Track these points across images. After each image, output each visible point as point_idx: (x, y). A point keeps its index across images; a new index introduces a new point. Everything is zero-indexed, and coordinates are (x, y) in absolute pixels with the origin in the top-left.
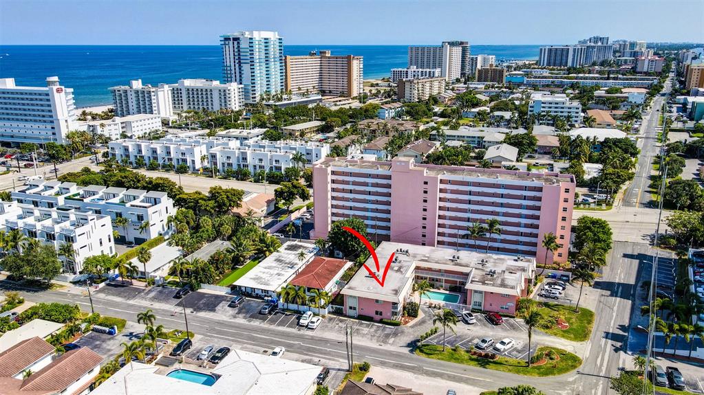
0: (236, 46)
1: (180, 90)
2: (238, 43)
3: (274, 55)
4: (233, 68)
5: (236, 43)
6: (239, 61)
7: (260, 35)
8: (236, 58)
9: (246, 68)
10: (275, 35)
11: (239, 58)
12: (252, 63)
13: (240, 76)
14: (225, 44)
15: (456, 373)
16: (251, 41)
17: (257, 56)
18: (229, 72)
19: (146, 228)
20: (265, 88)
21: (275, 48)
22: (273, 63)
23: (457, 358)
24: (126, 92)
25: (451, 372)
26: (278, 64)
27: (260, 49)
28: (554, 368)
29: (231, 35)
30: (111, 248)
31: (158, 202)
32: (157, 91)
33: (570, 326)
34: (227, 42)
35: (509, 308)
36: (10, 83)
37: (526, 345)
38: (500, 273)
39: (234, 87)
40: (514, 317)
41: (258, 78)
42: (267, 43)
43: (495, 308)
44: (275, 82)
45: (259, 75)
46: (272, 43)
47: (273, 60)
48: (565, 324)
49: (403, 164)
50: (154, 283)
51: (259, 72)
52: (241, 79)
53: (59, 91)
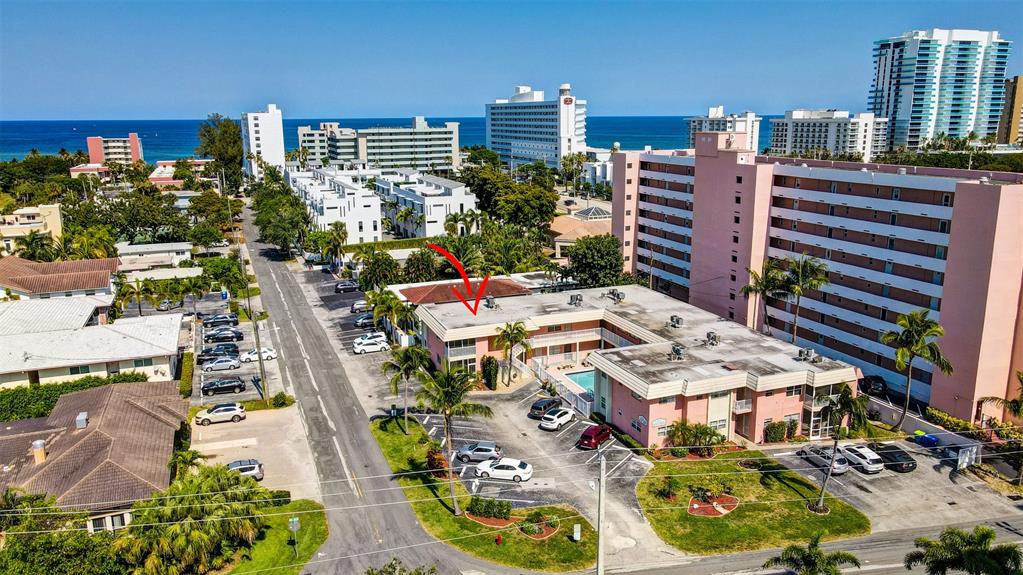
0: (896, 56)
1: (787, 125)
2: (902, 50)
3: (983, 72)
4: (886, 94)
5: (897, 50)
6: (898, 82)
7: (950, 35)
8: (894, 75)
9: (907, 92)
10: (991, 37)
11: (899, 76)
12: (921, 83)
13: (895, 106)
14: (881, 55)
15: (347, 462)
16: (926, 47)
17: (936, 71)
18: (879, 100)
19: (421, 223)
20: (945, 129)
21: (985, 60)
22: (976, 87)
23: (401, 450)
24: (701, 123)
25: (346, 458)
26: (989, 89)
27: (945, 60)
28: (494, 545)
29: (893, 39)
30: (376, 238)
31: (448, 193)
32: (735, 121)
33: (726, 516)
34: (884, 51)
35: (642, 429)
36: (538, 97)
37: (547, 492)
38: (700, 362)
39: (866, 121)
40: (637, 452)
41: (931, 111)
42: (965, 49)
43: (623, 422)
44: (975, 119)
45: (935, 106)
46: (982, 50)
47: (977, 81)
48: (719, 508)
49: (709, 140)
50: (351, 276)
51: (936, 99)
52: (895, 112)
53: (568, 102)
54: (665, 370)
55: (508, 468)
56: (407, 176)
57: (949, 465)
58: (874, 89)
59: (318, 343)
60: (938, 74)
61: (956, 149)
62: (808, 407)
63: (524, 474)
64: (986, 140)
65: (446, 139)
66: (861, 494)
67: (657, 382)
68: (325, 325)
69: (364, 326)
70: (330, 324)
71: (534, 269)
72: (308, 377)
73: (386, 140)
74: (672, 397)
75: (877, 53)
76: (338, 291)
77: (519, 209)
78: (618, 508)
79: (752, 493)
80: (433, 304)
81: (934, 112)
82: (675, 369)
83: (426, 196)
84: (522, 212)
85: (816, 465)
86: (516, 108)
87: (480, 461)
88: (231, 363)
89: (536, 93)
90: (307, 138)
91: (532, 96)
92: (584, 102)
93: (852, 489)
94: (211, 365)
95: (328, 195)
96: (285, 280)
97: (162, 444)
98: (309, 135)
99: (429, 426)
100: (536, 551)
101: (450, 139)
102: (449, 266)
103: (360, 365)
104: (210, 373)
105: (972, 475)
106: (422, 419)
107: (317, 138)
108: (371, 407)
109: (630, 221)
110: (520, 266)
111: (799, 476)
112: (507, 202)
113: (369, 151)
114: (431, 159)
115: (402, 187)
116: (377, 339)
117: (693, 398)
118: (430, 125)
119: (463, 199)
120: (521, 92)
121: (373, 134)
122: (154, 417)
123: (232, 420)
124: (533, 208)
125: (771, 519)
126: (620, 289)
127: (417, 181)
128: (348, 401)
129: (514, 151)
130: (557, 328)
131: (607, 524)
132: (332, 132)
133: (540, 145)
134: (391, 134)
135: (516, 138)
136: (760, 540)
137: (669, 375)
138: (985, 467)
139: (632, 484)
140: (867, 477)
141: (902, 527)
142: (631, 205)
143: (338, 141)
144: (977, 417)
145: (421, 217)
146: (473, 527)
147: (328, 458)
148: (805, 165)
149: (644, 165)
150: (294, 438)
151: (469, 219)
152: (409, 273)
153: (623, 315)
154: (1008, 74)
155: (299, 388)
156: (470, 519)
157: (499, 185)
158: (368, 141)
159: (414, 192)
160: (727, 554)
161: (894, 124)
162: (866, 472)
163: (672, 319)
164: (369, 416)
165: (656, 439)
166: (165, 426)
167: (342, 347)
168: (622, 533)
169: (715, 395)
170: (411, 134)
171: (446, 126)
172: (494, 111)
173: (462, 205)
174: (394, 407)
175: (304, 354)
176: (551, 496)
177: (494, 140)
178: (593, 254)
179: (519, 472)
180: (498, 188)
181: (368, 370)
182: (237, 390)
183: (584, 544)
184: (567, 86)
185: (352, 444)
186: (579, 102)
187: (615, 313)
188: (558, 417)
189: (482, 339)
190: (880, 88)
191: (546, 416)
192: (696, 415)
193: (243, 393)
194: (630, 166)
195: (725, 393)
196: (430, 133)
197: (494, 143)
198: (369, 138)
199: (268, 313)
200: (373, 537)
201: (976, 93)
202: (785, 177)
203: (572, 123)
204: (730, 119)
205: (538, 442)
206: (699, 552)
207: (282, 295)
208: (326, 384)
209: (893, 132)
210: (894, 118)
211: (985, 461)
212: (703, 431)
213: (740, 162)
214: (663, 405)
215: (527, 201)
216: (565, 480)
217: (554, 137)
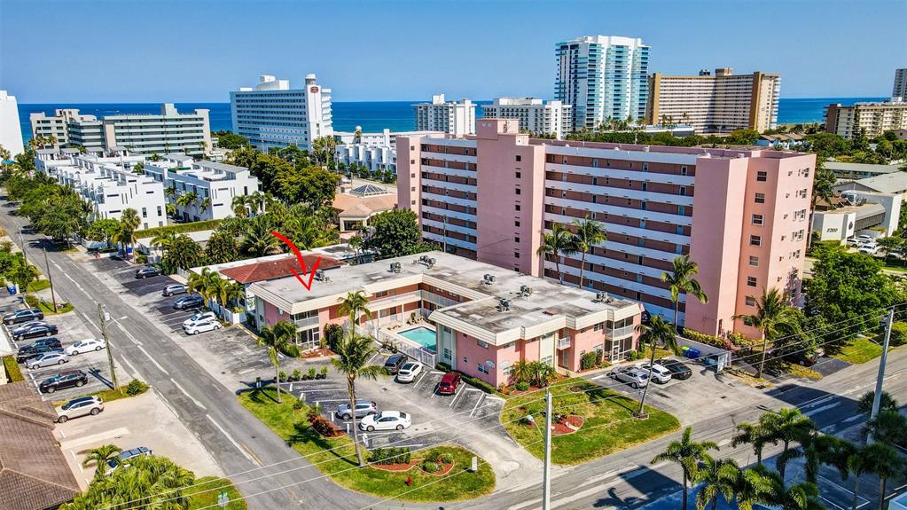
0: (573, 56)
1: (495, 110)
2: (577, 51)
3: (633, 70)
4: (567, 85)
5: (573, 51)
6: (576, 76)
7: (610, 40)
8: (573, 71)
9: (583, 84)
10: (636, 43)
11: (576, 71)
12: (592, 77)
13: (575, 95)
14: (561, 54)
15: (233, 436)
16: (593, 48)
17: (601, 68)
18: (562, 91)
19: (207, 206)
20: (610, 113)
21: (634, 60)
22: (629, 81)
23: (280, 418)
24: (426, 109)
25: (229, 433)
26: (638, 83)
27: (607, 59)
28: (405, 486)
29: (569, 42)
30: (161, 223)
31: (231, 177)
32: (456, 107)
33: (578, 433)
34: (563, 52)
35: (490, 373)
36: (284, 86)
37: (429, 435)
38: (524, 311)
39: (556, 107)
40: (489, 391)
41: (600, 100)
42: (620, 52)
43: (470, 368)
44: (630, 107)
45: (603, 95)
46: (631, 53)
47: (629, 76)
48: (571, 427)
49: (489, 125)
50: (146, 261)
51: (603, 90)
52: (575, 100)
53: (314, 90)
54: (500, 320)
55: (391, 419)
56: (179, 162)
57: (711, 370)
58: (558, 81)
59: (144, 330)
60: (603, 71)
61: (620, 129)
62: (609, 339)
63: (406, 422)
64: (639, 123)
65: (197, 126)
66: (664, 400)
67: (500, 331)
68: (142, 311)
69: (185, 308)
70: (147, 309)
71: (330, 243)
72: (151, 362)
73: (135, 127)
74: (513, 342)
75: (558, 53)
76: (139, 277)
77: (304, 189)
78: (492, 438)
79: (589, 411)
80: (265, 282)
81: (602, 100)
82: (508, 319)
83: (211, 180)
84: (307, 192)
85: (623, 382)
86: (262, 95)
87: (362, 417)
88: (60, 358)
89: (281, 82)
90: (41, 125)
91: (278, 84)
92: (329, 91)
93: (656, 397)
94: (37, 362)
95: (105, 182)
96: (74, 270)
97: (48, 446)
98: (43, 122)
99: (296, 393)
100: (444, 485)
101: (201, 125)
102: (251, 245)
103: (199, 345)
104: (38, 370)
105: (728, 375)
106: (288, 388)
107: (53, 124)
108: (232, 383)
109: (415, 196)
110: (316, 241)
111: (616, 392)
112: (291, 183)
113: (118, 137)
114: (183, 144)
115: (179, 172)
116: (208, 319)
117: (529, 341)
118: (180, 112)
119: (246, 182)
120: (266, 81)
121: (121, 121)
122: (23, 420)
123: (91, 414)
124: (318, 188)
125: (611, 428)
126: (430, 255)
127: (192, 167)
128: (205, 380)
129: (263, 136)
130: (384, 294)
131: (489, 453)
132: (71, 119)
133: (289, 129)
134: (140, 121)
135: (264, 123)
136: (610, 446)
137: (506, 324)
138: (735, 368)
139: (496, 418)
140: (663, 387)
141: (700, 420)
142: (415, 182)
143: (82, 127)
144: (719, 333)
145: (207, 201)
146: (381, 475)
147: (211, 435)
148: (568, 146)
149: (424, 148)
150: (166, 422)
151: (254, 201)
152: (212, 255)
153: (441, 277)
154: (649, 72)
155: (146, 373)
156: (375, 468)
157: (277, 168)
158: (116, 128)
159: (196, 177)
160: (592, 461)
161: (575, 109)
162: (661, 383)
163: (485, 277)
164: (234, 392)
165: (502, 378)
166: (39, 428)
167: (170, 330)
168: (506, 459)
169: (544, 337)
170: (161, 120)
171: (196, 113)
172: (238, 98)
173: (246, 188)
174: (258, 379)
175: (135, 341)
176: (435, 438)
177: (240, 125)
178: (395, 226)
179: (401, 421)
180: (277, 171)
181: (209, 350)
182: (80, 384)
183: (480, 473)
184: (312, 76)
185: (229, 419)
186: (324, 91)
187: (433, 276)
188: (413, 370)
189: (323, 310)
190: (563, 81)
191: (402, 370)
192: (531, 355)
193: (85, 386)
194: (413, 148)
195: (550, 335)
196: (181, 120)
197: (240, 128)
198: (116, 124)
199: (73, 304)
200: (292, 499)
201: (629, 86)
202: (554, 156)
203: (319, 109)
204: (450, 105)
205: (401, 395)
206: (570, 463)
207: (78, 286)
208: (172, 366)
209: (575, 116)
210: (575, 105)
211: (734, 363)
212: (536, 367)
213: (518, 144)
214: (507, 349)
215: (311, 182)
216: (440, 423)
217: (301, 121)
